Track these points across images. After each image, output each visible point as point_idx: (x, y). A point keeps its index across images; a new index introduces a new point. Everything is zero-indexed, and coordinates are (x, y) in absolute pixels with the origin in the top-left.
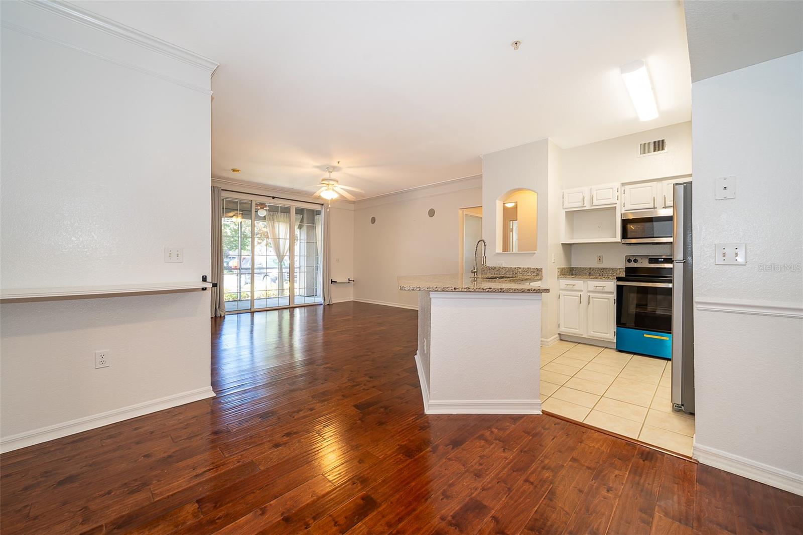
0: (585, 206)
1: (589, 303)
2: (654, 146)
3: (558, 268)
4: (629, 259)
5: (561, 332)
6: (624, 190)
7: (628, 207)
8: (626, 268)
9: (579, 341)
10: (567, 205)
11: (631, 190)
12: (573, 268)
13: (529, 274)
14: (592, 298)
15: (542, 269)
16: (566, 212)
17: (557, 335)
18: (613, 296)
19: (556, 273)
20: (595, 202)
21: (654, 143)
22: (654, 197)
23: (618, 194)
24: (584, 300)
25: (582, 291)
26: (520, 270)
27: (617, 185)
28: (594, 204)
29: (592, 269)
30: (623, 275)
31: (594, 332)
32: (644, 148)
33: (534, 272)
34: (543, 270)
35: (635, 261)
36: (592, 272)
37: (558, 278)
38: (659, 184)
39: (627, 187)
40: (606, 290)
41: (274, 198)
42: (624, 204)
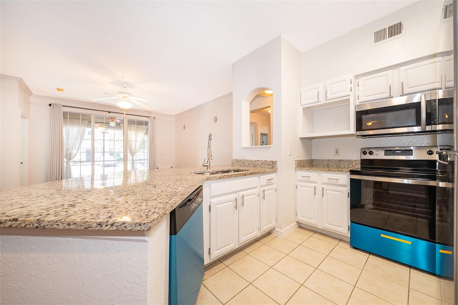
0: (320, 101)
1: (323, 195)
2: (389, 32)
3: (295, 161)
4: (365, 152)
5: (298, 220)
6: (358, 83)
7: (363, 99)
8: (361, 160)
9: (315, 231)
10: (304, 102)
11: (365, 81)
12: (313, 160)
13: (266, 166)
14: (326, 190)
15: (276, 162)
16: (303, 108)
17: (296, 223)
18: (346, 189)
19: (294, 165)
20: (329, 96)
21: (390, 28)
22: (390, 86)
23: (352, 85)
24: (319, 191)
25: (316, 183)
26: (259, 163)
27: (351, 77)
28: (328, 98)
29: (329, 161)
30: (358, 167)
31: (328, 224)
32: (379, 36)
33: (270, 165)
34: (278, 163)
35: (371, 153)
36: (330, 164)
37: (295, 170)
38: (396, 71)
39: (361, 80)
40: (340, 182)
41: (109, 112)
42: (358, 96)
